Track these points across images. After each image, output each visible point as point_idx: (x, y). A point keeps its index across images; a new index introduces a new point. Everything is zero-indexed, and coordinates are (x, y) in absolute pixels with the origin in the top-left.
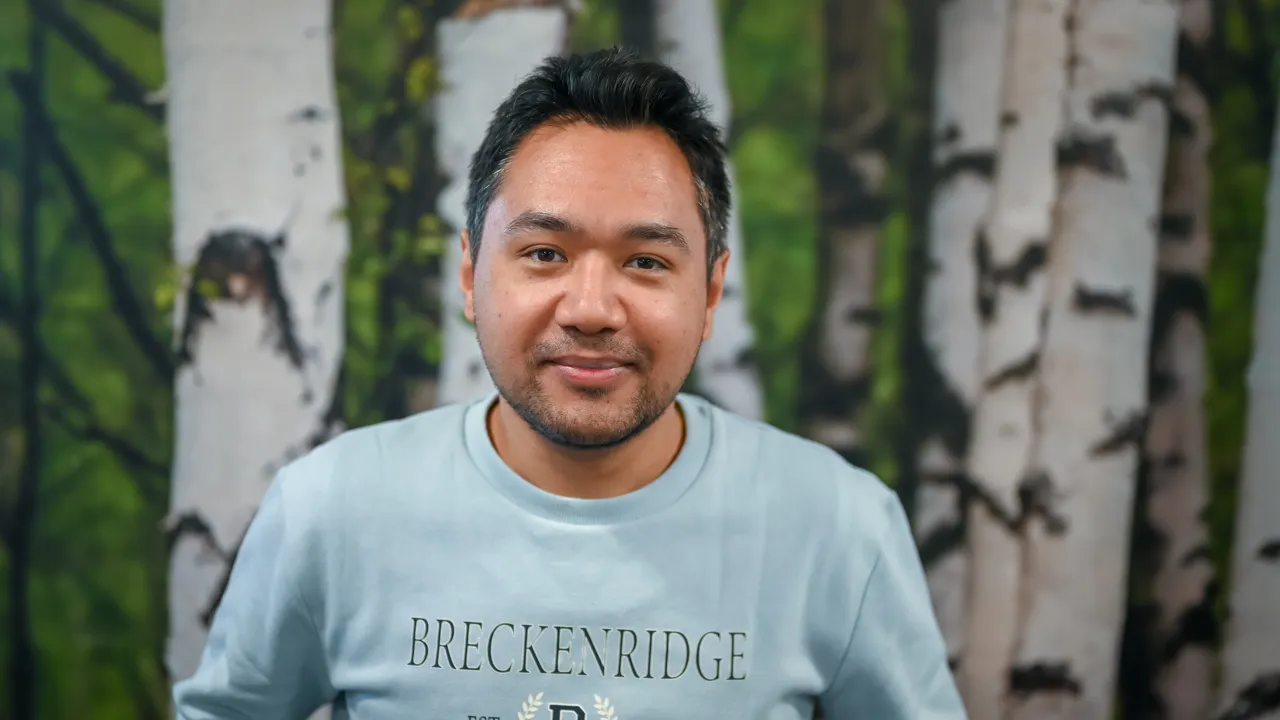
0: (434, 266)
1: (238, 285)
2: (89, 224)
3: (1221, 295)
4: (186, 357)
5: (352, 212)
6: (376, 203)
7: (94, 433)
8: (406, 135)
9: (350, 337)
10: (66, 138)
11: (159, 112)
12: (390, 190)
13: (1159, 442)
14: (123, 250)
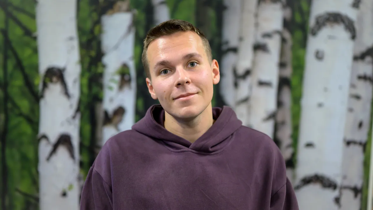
0: (101, 75)
1: (55, 79)
2: (19, 65)
3: (294, 82)
4: (42, 96)
5: (82, 62)
6: (87, 60)
7: (21, 115)
8: (94, 44)
9: (82, 92)
10: (14, 45)
11: (35, 38)
12: (91, 57)
13: (279, 118)
14: (27, 71)
